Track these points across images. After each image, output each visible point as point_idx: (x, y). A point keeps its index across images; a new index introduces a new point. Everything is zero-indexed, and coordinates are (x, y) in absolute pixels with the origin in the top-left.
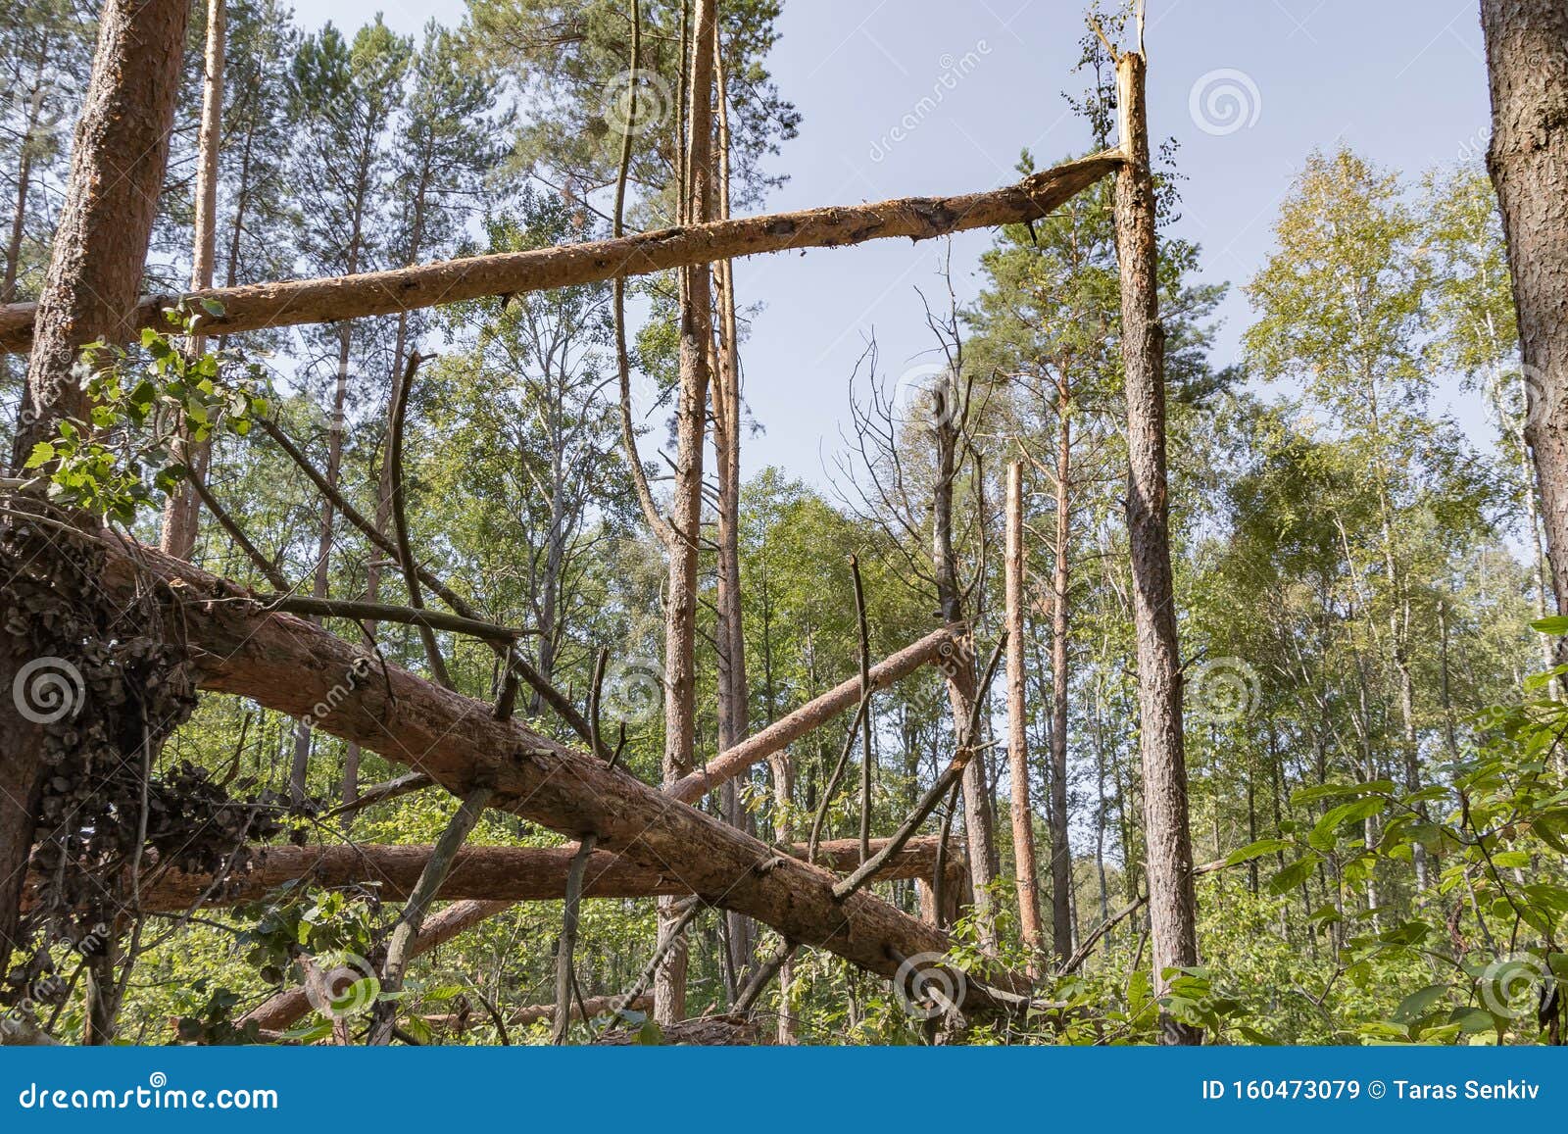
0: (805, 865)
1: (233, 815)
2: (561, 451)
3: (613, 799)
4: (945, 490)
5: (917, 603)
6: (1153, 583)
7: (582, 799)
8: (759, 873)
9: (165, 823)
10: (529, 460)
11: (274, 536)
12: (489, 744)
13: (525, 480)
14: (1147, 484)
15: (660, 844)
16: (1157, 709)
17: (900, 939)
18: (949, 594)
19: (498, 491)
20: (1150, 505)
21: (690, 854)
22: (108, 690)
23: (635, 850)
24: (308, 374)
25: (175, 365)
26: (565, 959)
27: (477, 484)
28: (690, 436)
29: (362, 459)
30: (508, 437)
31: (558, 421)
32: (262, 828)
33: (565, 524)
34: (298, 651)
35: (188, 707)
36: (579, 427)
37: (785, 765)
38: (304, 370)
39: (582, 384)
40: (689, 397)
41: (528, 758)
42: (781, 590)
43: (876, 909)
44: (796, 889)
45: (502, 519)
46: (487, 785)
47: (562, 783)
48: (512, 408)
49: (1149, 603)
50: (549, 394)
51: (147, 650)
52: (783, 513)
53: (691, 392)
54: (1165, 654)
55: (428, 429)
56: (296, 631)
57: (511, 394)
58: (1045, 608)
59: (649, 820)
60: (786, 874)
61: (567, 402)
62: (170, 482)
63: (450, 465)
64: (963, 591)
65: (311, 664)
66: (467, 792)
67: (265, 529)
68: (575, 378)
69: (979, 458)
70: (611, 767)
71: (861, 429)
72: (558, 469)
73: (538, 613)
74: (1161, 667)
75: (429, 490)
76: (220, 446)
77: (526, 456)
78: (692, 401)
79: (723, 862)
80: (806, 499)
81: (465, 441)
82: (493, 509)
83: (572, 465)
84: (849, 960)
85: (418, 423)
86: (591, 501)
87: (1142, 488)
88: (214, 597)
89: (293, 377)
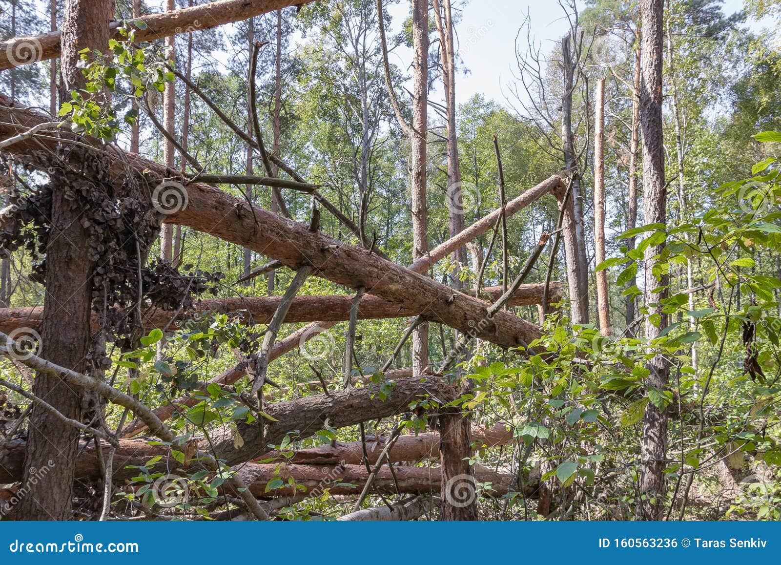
0: (473, 299)
1: (182, 282)
2: (366, 93)
3: (372, 269)
4: (568, 99)
5: (556, 163)
6: (651, 140)
7: (356, 269)
8: (448, 303)
9: (152, 288)
10: (349, 99)
11: (226, 150)
12: (308, 244)
13: (349, 110)
14: (650, 84)
15: (397, 290)
16: (651, 208)
17: (523, 334)
18: (570, 157)
19: (335, 118)
20: (652, 96)
21: (413, 295)
22: (116, 225)
23: (383, 293)
24: (234, 61)
25: (127, 58)
26: (349, 346)
27: (325, 114)
28: (420, 78)
29: (265, 105)
30: (339, 87)
31: (363, 76)
32: (198, 288)
33: (370, 134)
34: (210, 202)
35: (156, 231)
36: (375, 79)
37: (477, 251)
38: (232, 59)
39: (375, 55)
40: (419, 56)
41: (328, 250)
42: (484, 161)
43: (510, 320)
44: (468, 310)
45: (339, 132)
46: (308, 264)
47: (346, 262)
48: (340, 71)
49: (650, 151)
50: (358, 61)
51: (131, 204)
52: (484, 120)
53: (419, 53)
54: (657, 178)
55: (297, 86)
56: (208, 192)
57: (339, 63)
58: (625, 162)
59: (390, 278)
60: (463, 303)
61: (368, 65)
62: (131, 119)
63: (310, 105)
64: (578, 154)
65: (216, 208)
66: (299, 268)
67: (221, 146)
68: (372, 51)
69: (587, 79)
70: (371, 253)
71: (522, 67)
72: (365, 104)
73: (358, 181)
74: (654, 186)
75: (299, 119)
76: (195, 104)
77: (348, 97)
78: (420, 58)
79: (431, 299)
80: (496, 110)
81: (317, 92)
82: (334, 127)
83: (372, 100)
84: (499, 345)
85: (292, 83)
86: (384, 120)
87: (648, 87)
88: (166, 177)
89: (226, 63)
